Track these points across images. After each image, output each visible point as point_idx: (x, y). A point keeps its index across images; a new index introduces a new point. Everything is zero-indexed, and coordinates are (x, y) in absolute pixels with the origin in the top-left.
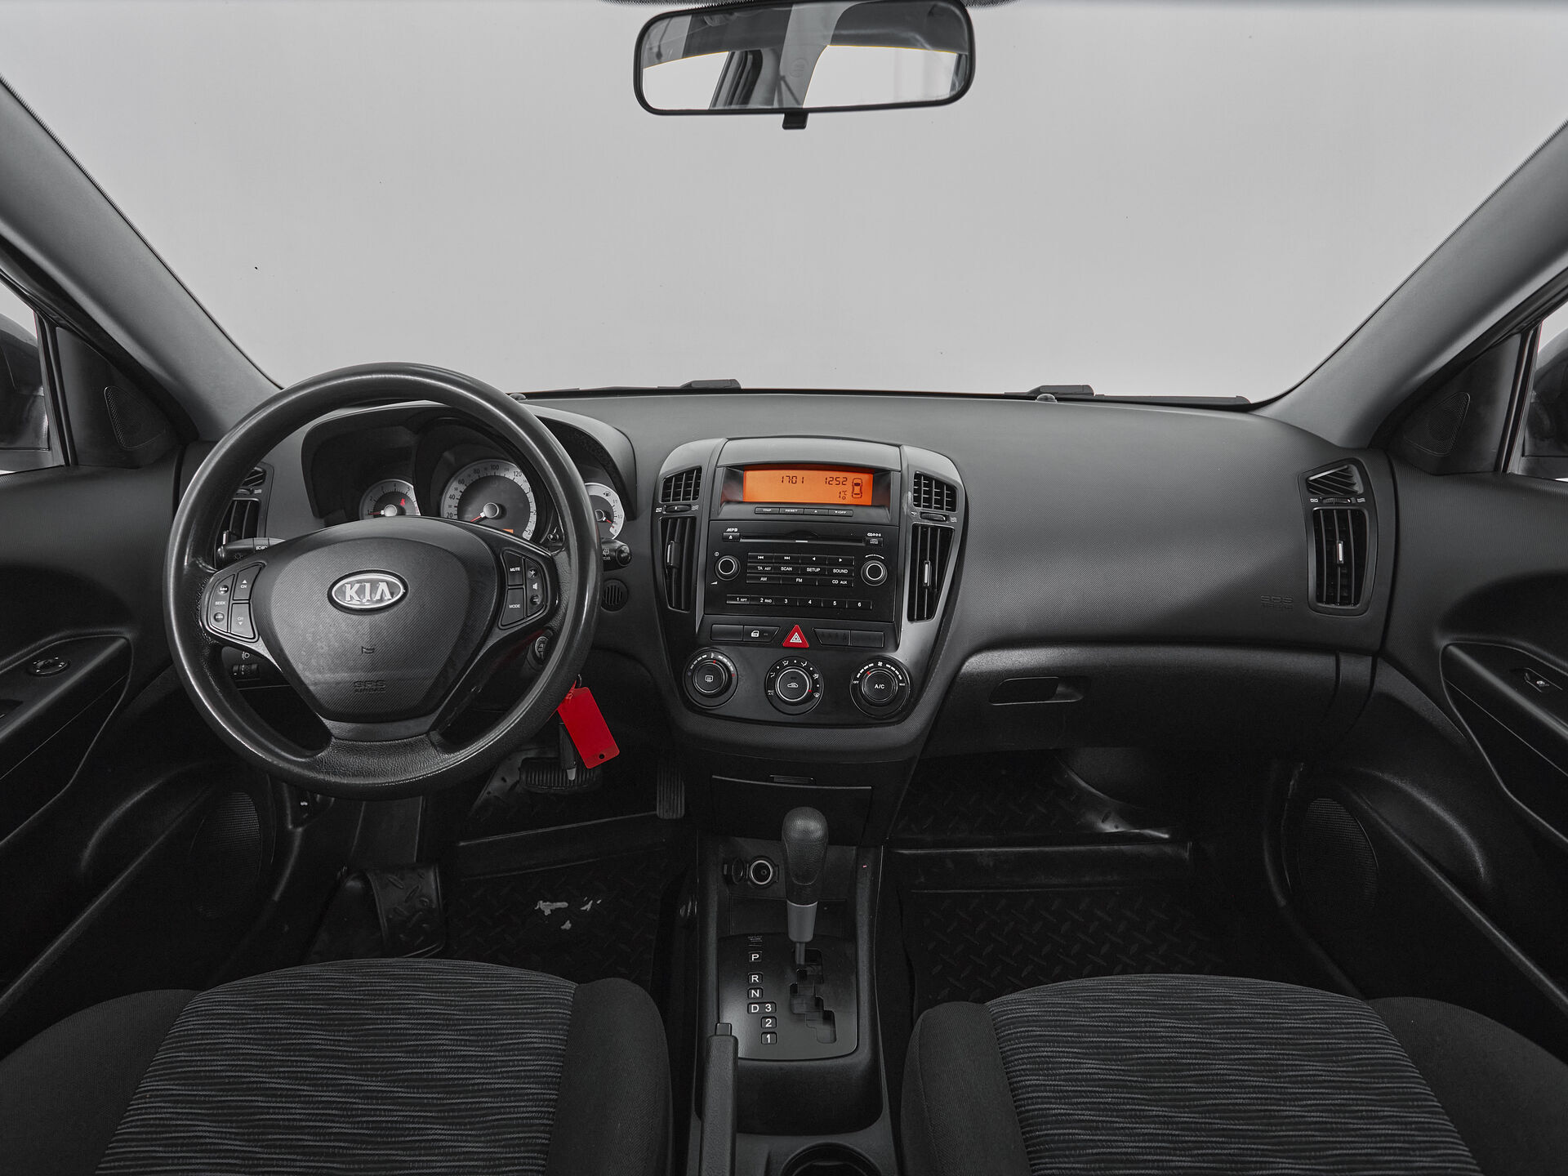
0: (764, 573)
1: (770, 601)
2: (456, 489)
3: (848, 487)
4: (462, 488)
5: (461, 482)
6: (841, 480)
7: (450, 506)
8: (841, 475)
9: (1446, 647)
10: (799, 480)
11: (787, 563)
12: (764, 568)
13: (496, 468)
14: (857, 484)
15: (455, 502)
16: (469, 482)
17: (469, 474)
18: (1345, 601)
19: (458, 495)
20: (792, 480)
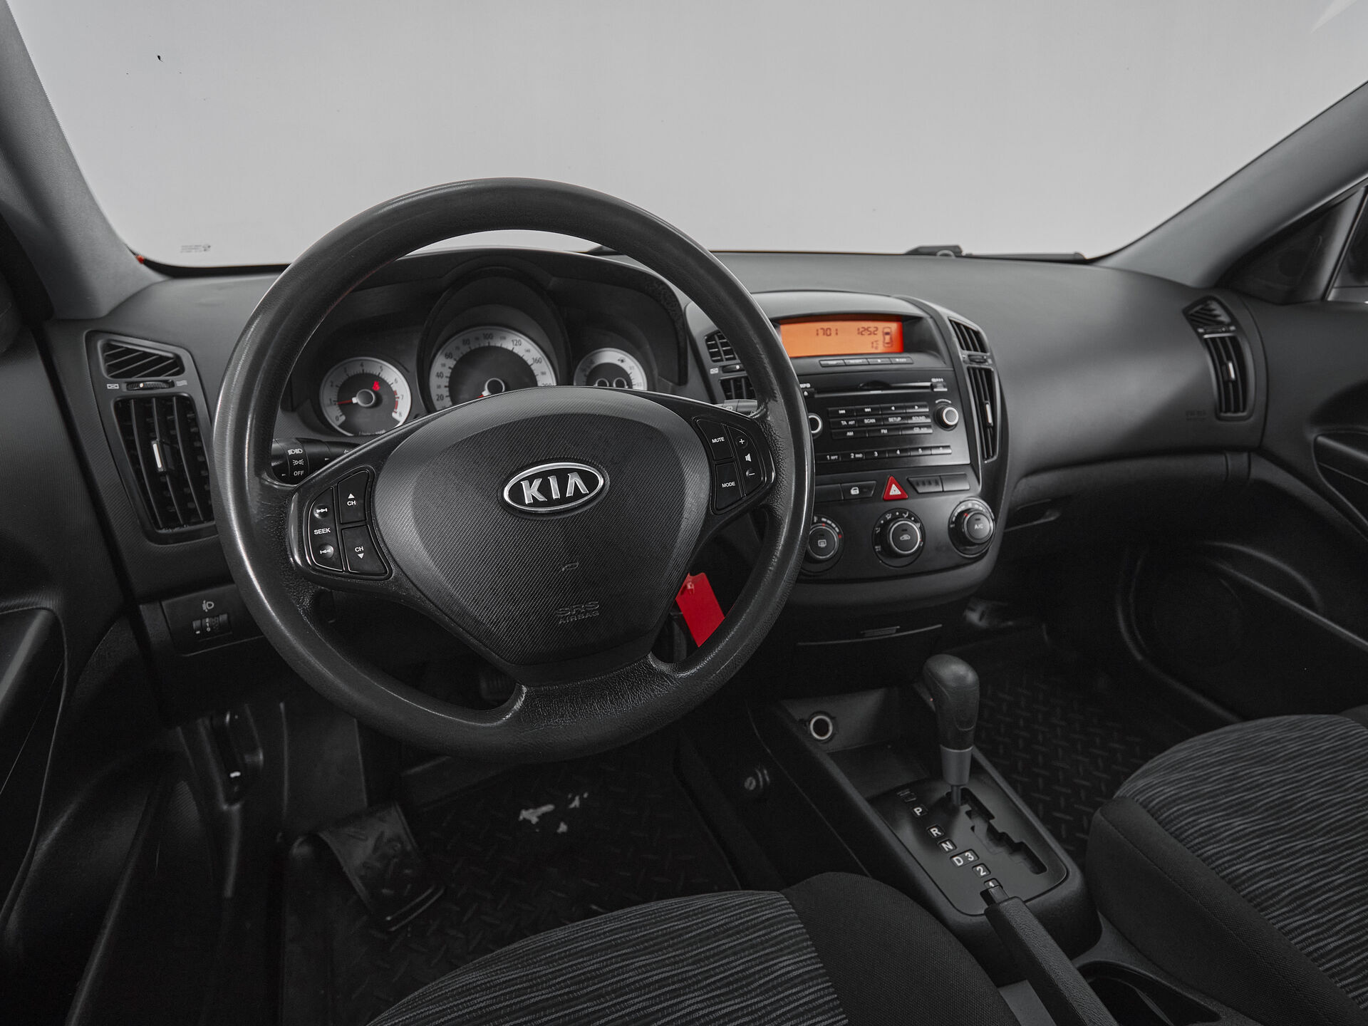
0: (849, 428)
1: (860, 456)
2: (444, 365)
3: (879, 337)
4: (452, 363)
5: (448, 356)
6: (872, 329)
7: (439, 387)
8: (871, 325)
9: (1315, 439)
10: (833, 333)
11: (869, 415)
12: (847, 422)
13: (490, 336)
14: (887, 334)
15: (445, 382)
16: (458, 355)
17: (458, 346)
18: (1237, 410)
19: (447, 372)
20: (826, 332)
